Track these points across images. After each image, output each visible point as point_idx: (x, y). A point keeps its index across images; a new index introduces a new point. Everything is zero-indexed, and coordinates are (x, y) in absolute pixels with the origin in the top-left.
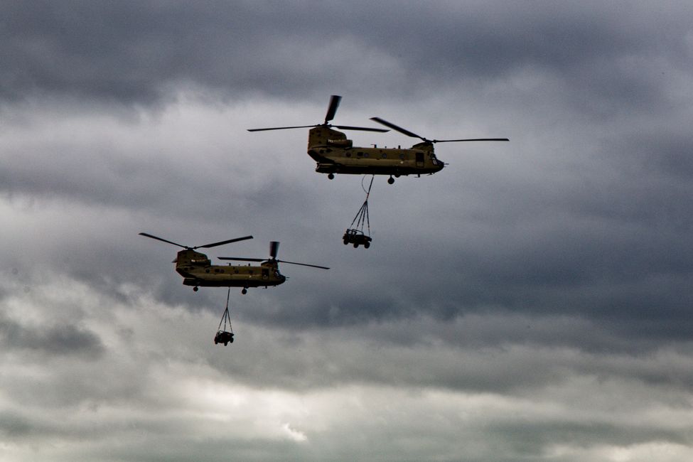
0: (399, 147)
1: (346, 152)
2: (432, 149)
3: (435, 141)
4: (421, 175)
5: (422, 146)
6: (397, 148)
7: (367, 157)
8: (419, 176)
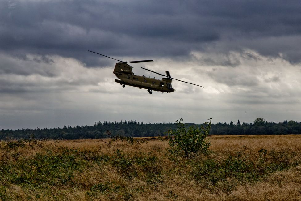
0: (154, 78)
1: (128, 76)
2: (171, 82)
3: (173, 78)
4: (164, 92)
5: (166, 79)
6: (153, 78)
7: (137, 80)
8: (163, 93)
